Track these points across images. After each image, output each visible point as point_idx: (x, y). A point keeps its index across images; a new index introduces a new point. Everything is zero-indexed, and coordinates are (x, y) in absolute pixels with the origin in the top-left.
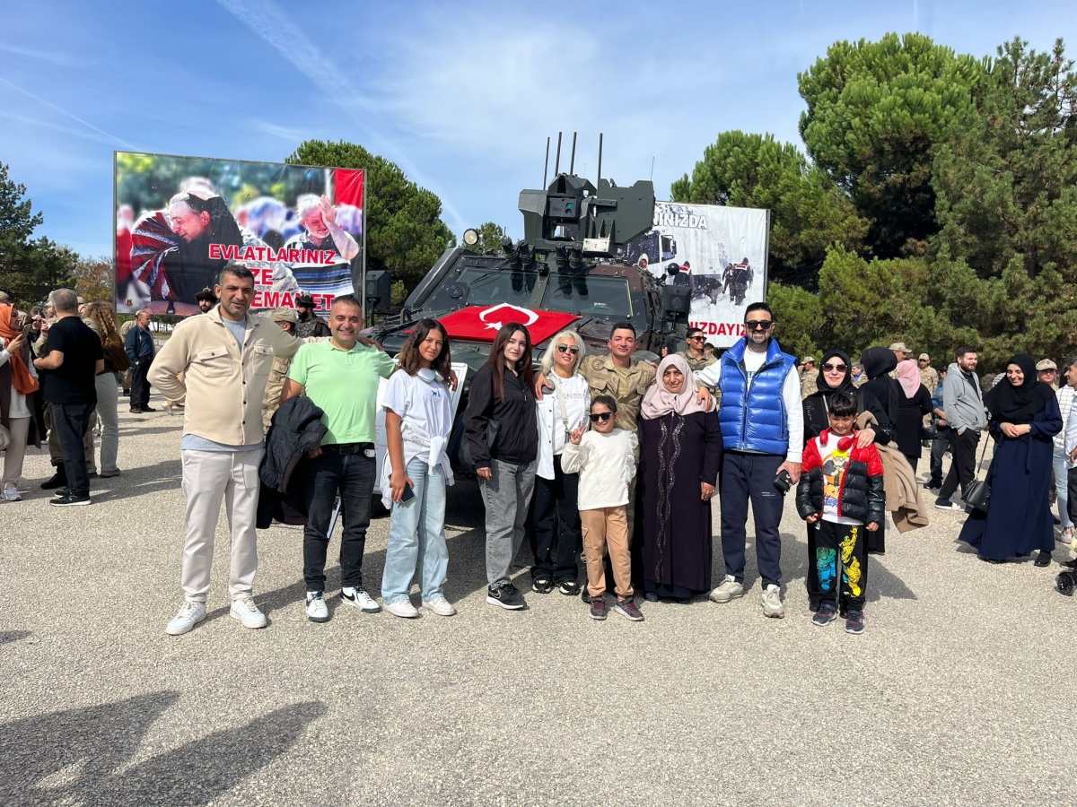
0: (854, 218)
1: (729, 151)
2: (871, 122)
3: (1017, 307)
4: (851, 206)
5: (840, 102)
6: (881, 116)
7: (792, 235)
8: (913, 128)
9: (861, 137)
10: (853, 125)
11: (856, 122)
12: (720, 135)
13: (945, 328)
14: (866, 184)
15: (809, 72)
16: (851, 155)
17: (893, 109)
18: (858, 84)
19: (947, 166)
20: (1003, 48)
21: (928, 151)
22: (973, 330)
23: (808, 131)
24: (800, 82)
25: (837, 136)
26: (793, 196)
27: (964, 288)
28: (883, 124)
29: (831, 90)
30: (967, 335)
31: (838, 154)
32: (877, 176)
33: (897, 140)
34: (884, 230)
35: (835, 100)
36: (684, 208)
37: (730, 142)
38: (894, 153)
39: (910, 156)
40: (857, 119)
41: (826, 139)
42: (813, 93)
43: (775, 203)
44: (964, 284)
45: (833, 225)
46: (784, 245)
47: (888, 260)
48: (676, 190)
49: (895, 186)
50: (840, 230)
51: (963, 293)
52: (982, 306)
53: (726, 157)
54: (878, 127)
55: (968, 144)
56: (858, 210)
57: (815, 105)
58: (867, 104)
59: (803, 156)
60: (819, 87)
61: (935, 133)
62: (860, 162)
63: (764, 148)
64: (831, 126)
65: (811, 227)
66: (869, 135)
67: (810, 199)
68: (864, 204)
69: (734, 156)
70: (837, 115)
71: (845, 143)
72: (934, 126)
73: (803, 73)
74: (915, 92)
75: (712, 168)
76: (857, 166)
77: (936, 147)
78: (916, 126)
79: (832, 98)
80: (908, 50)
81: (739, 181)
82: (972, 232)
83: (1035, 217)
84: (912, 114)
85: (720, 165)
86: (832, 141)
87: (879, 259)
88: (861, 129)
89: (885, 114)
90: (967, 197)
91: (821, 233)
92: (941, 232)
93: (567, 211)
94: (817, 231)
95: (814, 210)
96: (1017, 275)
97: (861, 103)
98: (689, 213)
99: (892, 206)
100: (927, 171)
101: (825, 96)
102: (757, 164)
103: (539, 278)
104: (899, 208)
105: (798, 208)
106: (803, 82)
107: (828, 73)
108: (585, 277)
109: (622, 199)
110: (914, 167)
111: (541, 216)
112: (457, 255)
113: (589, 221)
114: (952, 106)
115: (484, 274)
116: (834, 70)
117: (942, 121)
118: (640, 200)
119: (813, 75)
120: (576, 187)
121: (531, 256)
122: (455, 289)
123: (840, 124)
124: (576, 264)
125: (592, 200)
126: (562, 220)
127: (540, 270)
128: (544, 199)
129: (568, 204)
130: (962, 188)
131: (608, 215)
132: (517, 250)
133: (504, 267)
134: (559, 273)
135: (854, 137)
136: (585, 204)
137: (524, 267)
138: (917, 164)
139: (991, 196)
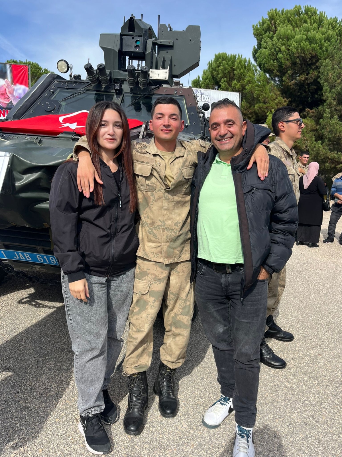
0: (280, 98)
1: (220, 63)
2: (291, 47)
4: (279, 93)
5: (275, 38)
6: (296, 45)
7: (250, 107)
9: (285, 56)
10: (282, 49)
11: (283, 48)
12: (215, 55)
13: (326, 152)
14: (287, 81)
15: (258, 24)
16: (280, 66)
17: (302, 41)
18: (283, 29)
19: (328, 70)
21: (317, 64)
22: (340, 153)
23: (258, 54)
24: (254, 29)
25: (274, 55)
26: (252, 86)
27: (336, 132)
29: (269, 33)
30: (336, 156)
31: (274, 65)
32: (292, 77)
33: (303, 57)
34: (294, 104)
35: (271, 38)
36: (199, 91)
37: (220, 58)
38: (301, 64)
39: (308, 67)
40: (284, 47)
41: (268, 57)
42: (260, 35)
43: (243, 90)
44: (337, 130)
45: (270, 101)
46: (246, 112)
48: (194, 84)
49: (300, 82)
50: (274, 104)
51: (336, 134)
53: (219, 66)
54: (294, 50)
55: (338, 59)
56: (282, 94)
57: (261, 41)
58: (288, 39)
59: (256, 66)
60: (263, 32)
61: (321, 54)
62: (284, 69)
63: (238, 61)
64: (270, 51)
65: (260, 102)
66: (290, 55)
67: (260, 88)
68: (285, 91)
69: (223, 66)
70: (273, 45)
71: (277, 59)
72: (321, 50)
73: (255, 25)
74: (312, 34)
75: (212, 73)
76: (282, 71)
77: (321, 62)
78: (312, 50)
79: (270, 37)
80: (306, 13)
81: (225, 79)
82: (339, 104)
84: (310, 44)
85: (215, 71)
86: (271, 58)
88: (285, 52)
89: (298, 43)
90: (337, 86)
91: (265, 105)
92: (325, 104)
93: (137, 46)
94: (263, 105)
95: (262, 93)
97: (286, 38)
98: (202, 94)
99: (298, 92)
100: (316, 74)
101: (267, 36)
102: (234, 70)
103: (115, 96)
104: (301, 94)
105: (254, 92)
106: (256, 29)
107: (268, 24)
108: (151, 96)
109: (177, 40)
110: (310, 72)
111: (116, 52)
112: (51, 79)
113: (153, 56)
114: (329, 41)
115: (72, 94)
116: (271, 23)
117: (324, 49)
118: (191, 40)
119: (260, 26)
120: (143, 27)
121: (109, 78)
122: (48, 105)
123: (275, 49)
124: (144, 84)
125: (155, 40)
126: (133, 55)
127: (116, 90)
128: (119, 38)
129: (137, 41)
130: (335, 81)
131: (167, 52)
132: (96, 72)
133: (88, 89)
134: (131, 93)
135: (282, 56)
136: (150, 42)
137: (103, 88)
138: (312, 71)
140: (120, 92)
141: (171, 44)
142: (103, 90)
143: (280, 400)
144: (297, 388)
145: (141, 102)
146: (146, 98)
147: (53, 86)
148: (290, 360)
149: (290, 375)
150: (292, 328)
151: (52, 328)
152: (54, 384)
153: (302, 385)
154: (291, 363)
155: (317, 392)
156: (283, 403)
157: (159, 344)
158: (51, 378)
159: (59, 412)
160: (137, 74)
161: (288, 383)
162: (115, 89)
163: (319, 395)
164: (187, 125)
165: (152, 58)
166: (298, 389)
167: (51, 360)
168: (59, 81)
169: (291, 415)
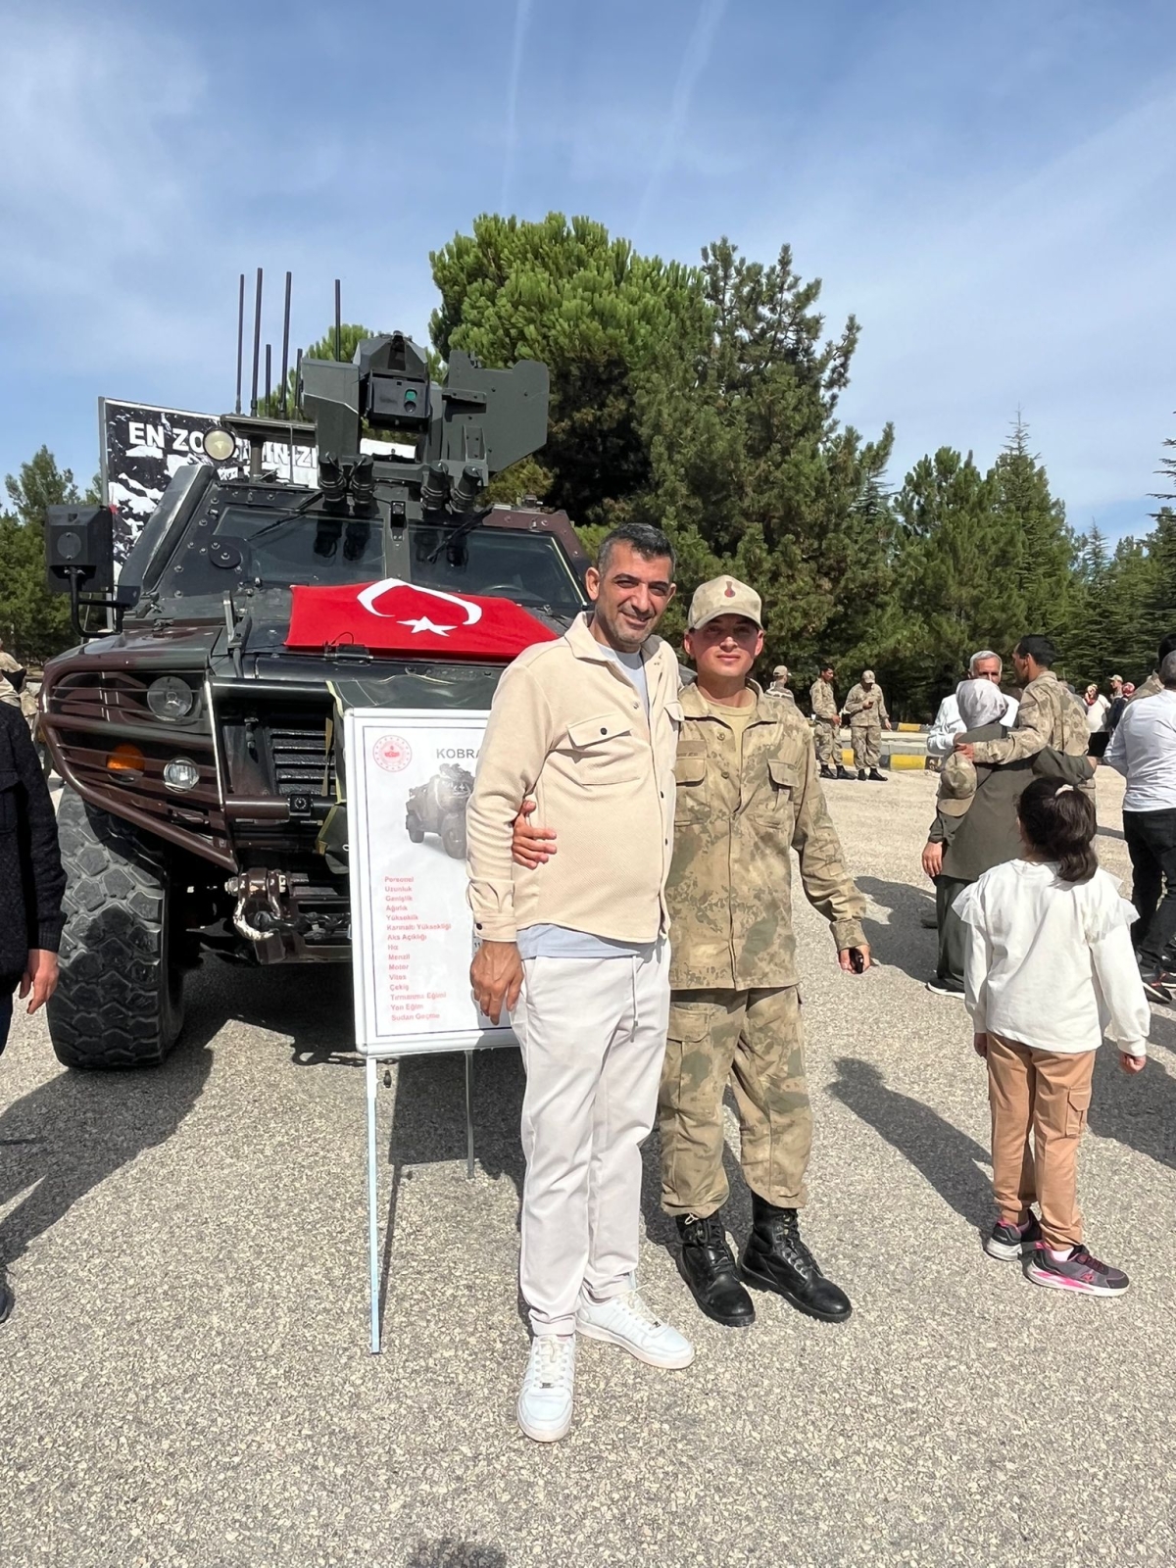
0: (532, 467)
2: (553, 332)
5: (502, 301)
6: (566, 326)
8: (607, 347)
9: (538, 352)
10: (527, 333)
11: (530, 330)
15: (445, 252)
17: (581, 318)
18: (525, 278)
20: (710, 252)
21: (625, 382)
23: (452, 338)
24: (434, 265)
25: (505, 348)
27: (698, 567)
29: (484, 282)
32: (560, 412)
33: (588, 361)
34: (568, 485)
35: (492, 297)
37: (348, 341)
38: (583, 379)
39: (602, 387)
40: (532, 327)
42: (455, 285)
44: (697, 563)
47: (585, 526)
49: (582, 424)
50: (518, 483)
51: (696, 573)
54: (563, 341)
57: (459, 301)
58: (542, 308)
60: (463, 276)
61: (632, 357)
64: (494, 334)
66: (550, 351)
70: (500, 318)
72: (631, 347)
73: (437, 253)
74: (606, 299)
77: (636, 376)
78: (611, 345)
79: (488, 294)
80: (581, 237)
82: (693, 493)
83: (767, 477)
84: (604, 329)
87: (576, 525)
88: (538, 342)
89: (572, 323)
90: (685, 446)
92: (660, 491)
93: (409, 404)
96: (758, 551)
97: (535, 304)
99: (578, 452)
100: (624, 407)
101: (476, 290)
106: (439, 265)
107: (476, 257)
109: (494, 390)
110: (608, 401)
114: (648, 323)
116: (485, 255)
117: (639, 342)
119: (451, 257)
123: (507, 333)
129: (409, 392)
130: (681, 433)
131: (470, 418)
134: (421, 523)
135: (531, 352)
138: (611, 397)
139: (721, 446)
141: (480, 400)
147: (212, 499)
162: (392, 515)
168: (225, 486)
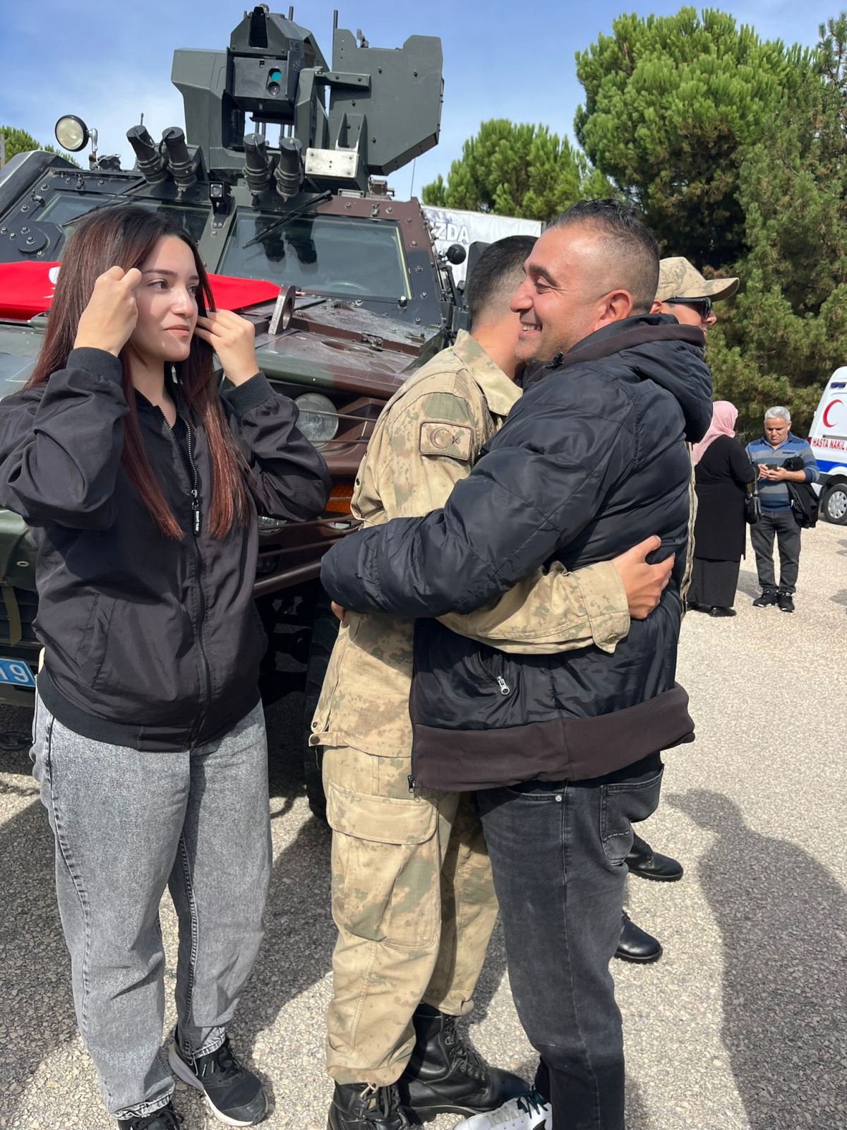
1: (494, 145)
2: (669, 112)
3: (836, 350)
5: (629, 88)
6: (681, 105)
8: (718, 123)
9: (655, 132)
10: (646, 115)
11: (650, 113)
12: (483, 125)
13: (751, 376)
14: (659, 195)
15: (589, 51)
16: (643, 158)
17: (695, 97)
18: (650, 65)
19: (761, 171)
20: (827, 28)
21: (733, 156)
22: (784, 378)
23: (587, 126)
24: (579, 63)
25: (627, 131)
27: (777, 326)
28: (683, 115)
29: (617, 73)
30: (775, 385)
31: (627, 155)
32: (670, 188)
33: (699, 138)
35: (622, 87)
36: (440, 214)
37: (494, 133)
38: (694, 156)
39: (711, 161)
40: (651, 109)
41: (613, 135)
42: (594, 79)
43: (549, 215)
44: (777, 321)
48: (428, 196)
49: (691, 200)
51: (775, 332)
52: (796, 349)
53: (490, 154)
54: (678, 120)
55: (785, 145)
57: (596, 93)
58: (663, 91)
59: (583, 157)
60: (602, 71)
61: (742, 132)
62: (652, 166)
63: (538, 142)
64: (619, 119)
66: (666, 131)
68: (654, 222)
69: (502, 152)
70: (626, 104)
71: (634, 141)
72: (742, 122)
73: (582, 53)
74: (720, 79)
75: (473, 169)
76: (647, 172)
77: (744, 150)
78: (721, 121)
79: (618, 83)
80: (709, 28)
81: (506, 185)
82: (784, 257)
84: (717, 106)
85: (482, 165)
86: (619, 138)
88: (656, 123)
89: (686, 102)
90: (782, 213)
92: (751, 256)
93: (272, 85)
96: (840, 311)
97: (656, 89)
98: (448, 222)
99: (686, 225)
100: (730, 180)
101: (610, 81)
102: (528, 164)
103: (212, 217)
104: (693, 229)
106: (583, 63)
107: (613, 52)
108: (310, 220)
109: (380, 72)
110: (715, 175)
111: (217, 98)
112: (37, 165)
113: (316, 114)
114: (761, 99)
115: (94, 207)
116: (621, 49)
117: (750, 118)
118: (416, 75)
119: (594, 55)
120: (288, 35)
121: (194, 166)
122: (28, 235)
123: (630, 116)
124: (290, 186)
125: (322, 70)
126: (261, 107)
127: (214, 200)
128: (224, 62)
129: (272, 71)
130: (777, 200)
131: (354, 105)
132: (160, 149)
133: (140, 194)
134: (256, 211)
135: (647, 132)
136: (307, 76)
137: (180, 194)
138: (719, 172)
139: (813, 210)
140: (224, 207)
141: (364, 83)
142: (178, 198)
143: (646, 1061)
144: (692, 1020)
145: (284, 234)
146: (297, 224)
147: (41, 186)
148: (671, 936)
149: (673, 983)
150: (675, 843)
151: (23, 855)
152: (16, 1031)
153: (703, 1010)
154: (674, 946)
155: (744, 1032)
156: (654, 1069)
157: (321, 898)
158: (8, 1010)
159: (25, 1117)
160: (270, 158)
161: (667, 1008)
162: (211, 198)
163: (749, 1039)
164: (403, 298)
165: (314, 118)
166: (693, 1025)
167: (13, 955)
168: (60, 173)
169: (676, 1105)
